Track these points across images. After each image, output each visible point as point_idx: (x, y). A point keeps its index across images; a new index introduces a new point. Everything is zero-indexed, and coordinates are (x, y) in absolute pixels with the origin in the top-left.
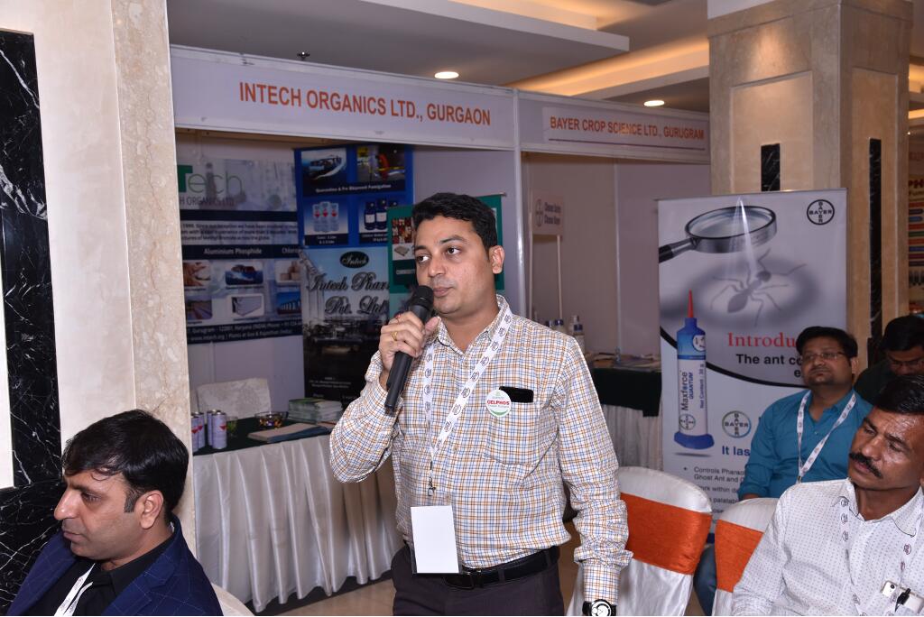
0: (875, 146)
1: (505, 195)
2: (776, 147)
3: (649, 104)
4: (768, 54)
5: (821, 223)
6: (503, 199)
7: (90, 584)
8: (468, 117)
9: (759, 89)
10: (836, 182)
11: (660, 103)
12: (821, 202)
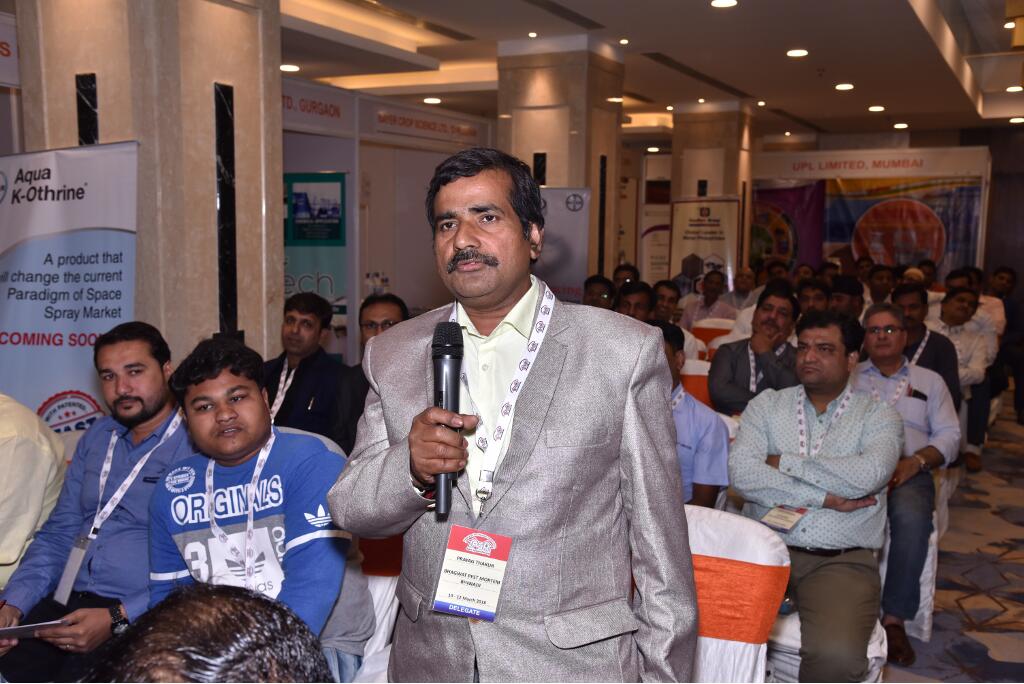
0: (603, 160)
1: (348, 173)
2: (543, 156)
3: (428, 101)
4: (540, 89)
5: (574, 210)
6: (347, 176)
7: (293, 373)
8: (325, 112)
9: (533, 113)
10: (582, 184)
11: (437, 101)
12: (575, 196)
